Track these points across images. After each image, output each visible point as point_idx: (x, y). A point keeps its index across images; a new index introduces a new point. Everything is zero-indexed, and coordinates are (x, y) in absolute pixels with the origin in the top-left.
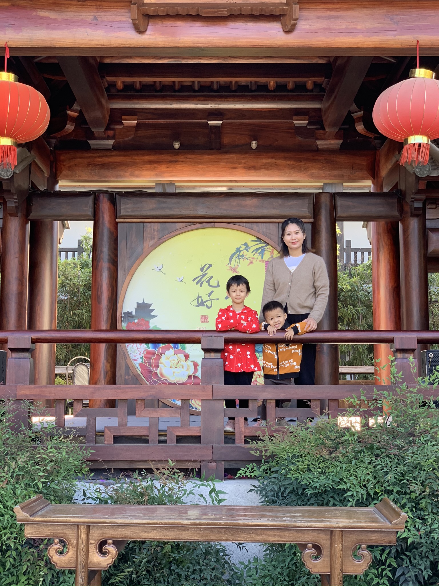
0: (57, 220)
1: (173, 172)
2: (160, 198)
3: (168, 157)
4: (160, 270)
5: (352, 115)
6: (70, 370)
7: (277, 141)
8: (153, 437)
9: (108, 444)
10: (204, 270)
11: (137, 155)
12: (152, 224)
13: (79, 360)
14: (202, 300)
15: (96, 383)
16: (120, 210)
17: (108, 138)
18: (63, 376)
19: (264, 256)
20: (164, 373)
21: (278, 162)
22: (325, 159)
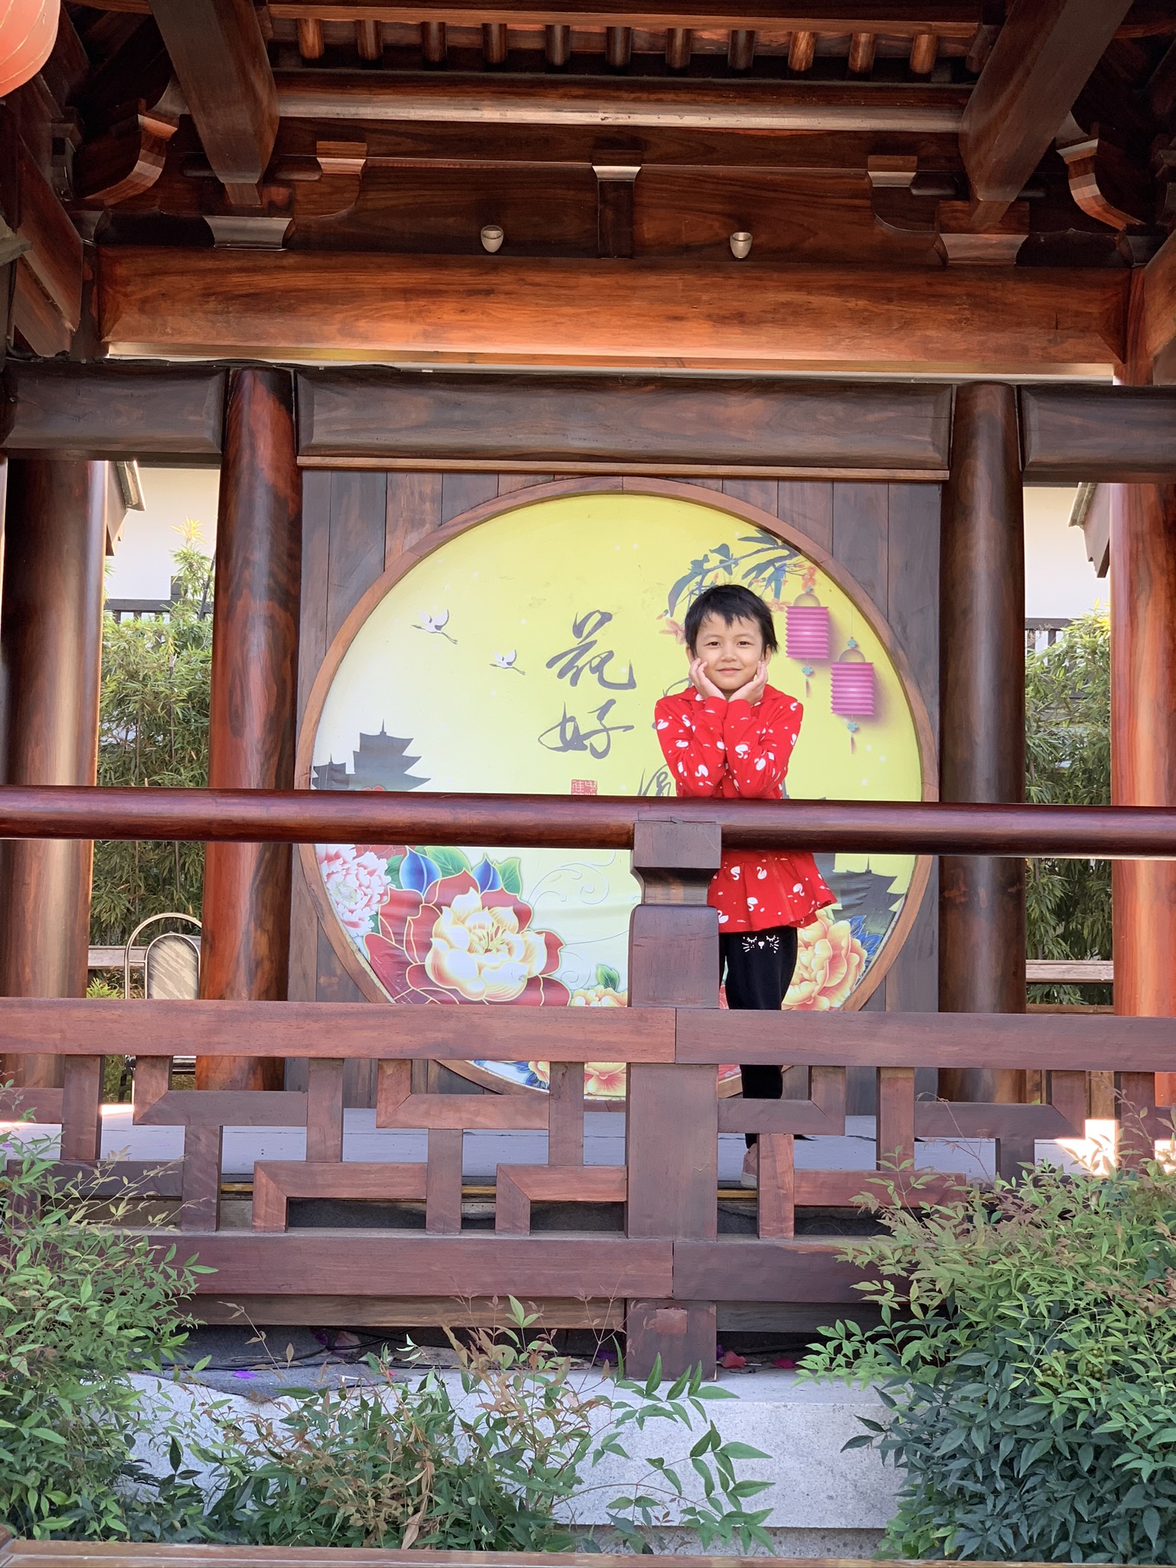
0: (101, 456)
1: (481, 328)
2: (443, 389)
3: (464, 277)
4: (438, 627)
5: (1061, 152)
6: (137, 957)
7: (816, 234)
8: (444, 1204)
9: (265, 1229)
10: (585, 632)
11: (366, 268)
12: (416, 477)
13: (169, 925)
14: (576, 729)
15: (221, 997)
16: (311, 426)
17: (272, 210)
18: (113, 978)
19: (784, 589)
20: (448, 966)
21: (816, 300)
22: (968, 295)
